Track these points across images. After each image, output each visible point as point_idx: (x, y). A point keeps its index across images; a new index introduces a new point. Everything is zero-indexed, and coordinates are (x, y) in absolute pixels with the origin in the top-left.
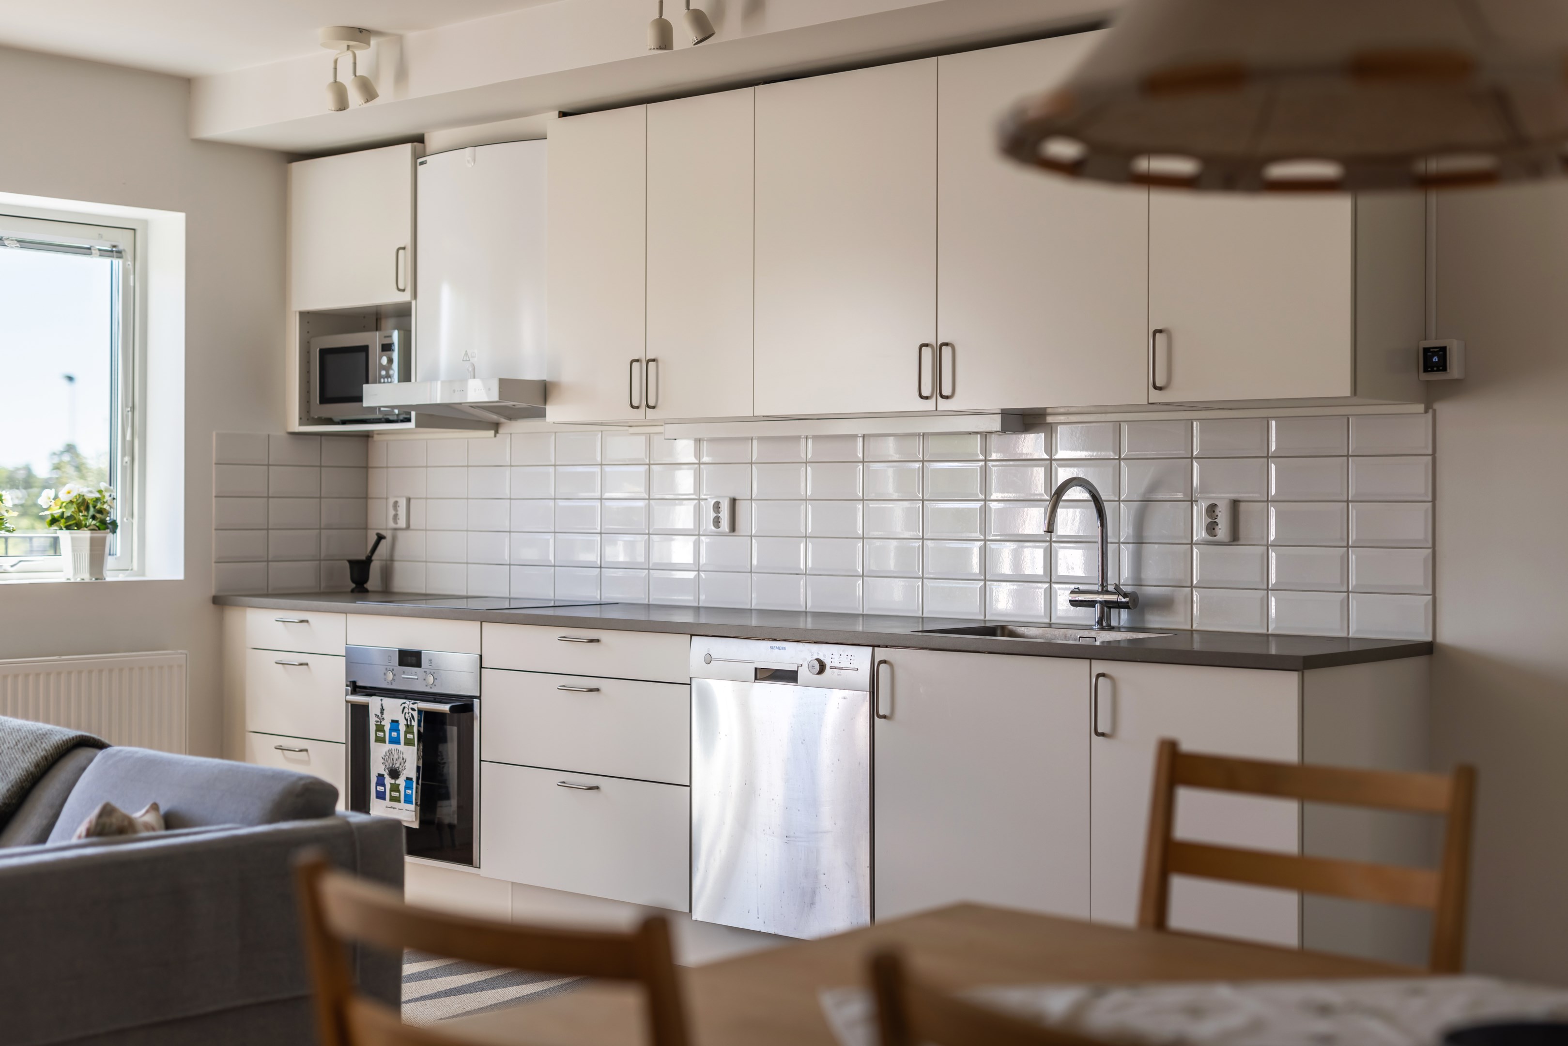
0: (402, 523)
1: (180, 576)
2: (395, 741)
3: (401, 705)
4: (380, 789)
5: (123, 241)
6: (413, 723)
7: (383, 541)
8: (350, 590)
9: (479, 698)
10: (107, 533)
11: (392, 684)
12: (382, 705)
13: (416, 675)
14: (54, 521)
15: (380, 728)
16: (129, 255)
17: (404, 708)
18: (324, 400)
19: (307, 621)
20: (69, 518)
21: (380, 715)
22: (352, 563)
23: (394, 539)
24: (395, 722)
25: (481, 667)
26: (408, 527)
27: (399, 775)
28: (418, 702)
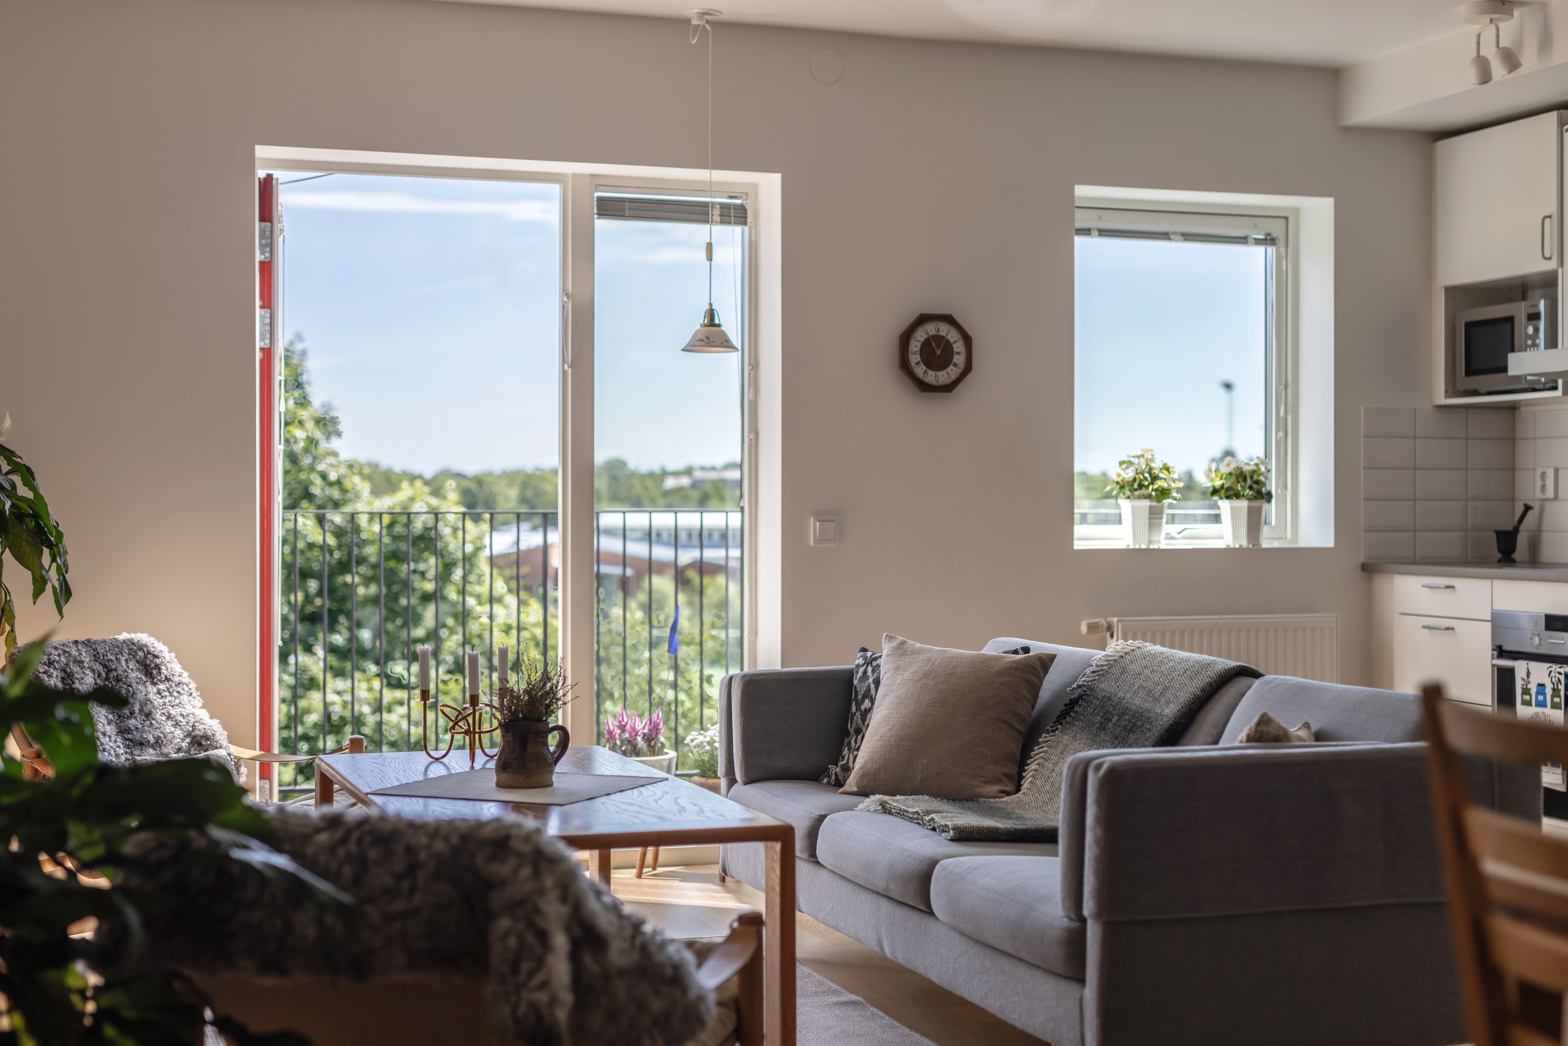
0: (1550, 493)
1: (1330, 543)
2: (1540, 704)
3: (1548, 669)
5: (1276, 228)
6: (1560, 687)
7: (1530, 513)
8: (1496, 560)
10: (1263, 503)
11: (1538, 648)
12: (1528, 668)
13: (1563, 640)
14: (1215, 491)
15: (1526, 691)
16: (1282, 243)
17: (1551, 672)
18: (1471, 371)
19: (1453, 587)
20: (1229, 489)
21: (1526, 678)
22: (1499, 534)
23: (1542, 510)
24: (1541, 686)
26: (1556, 497)
28: (1565, 666)
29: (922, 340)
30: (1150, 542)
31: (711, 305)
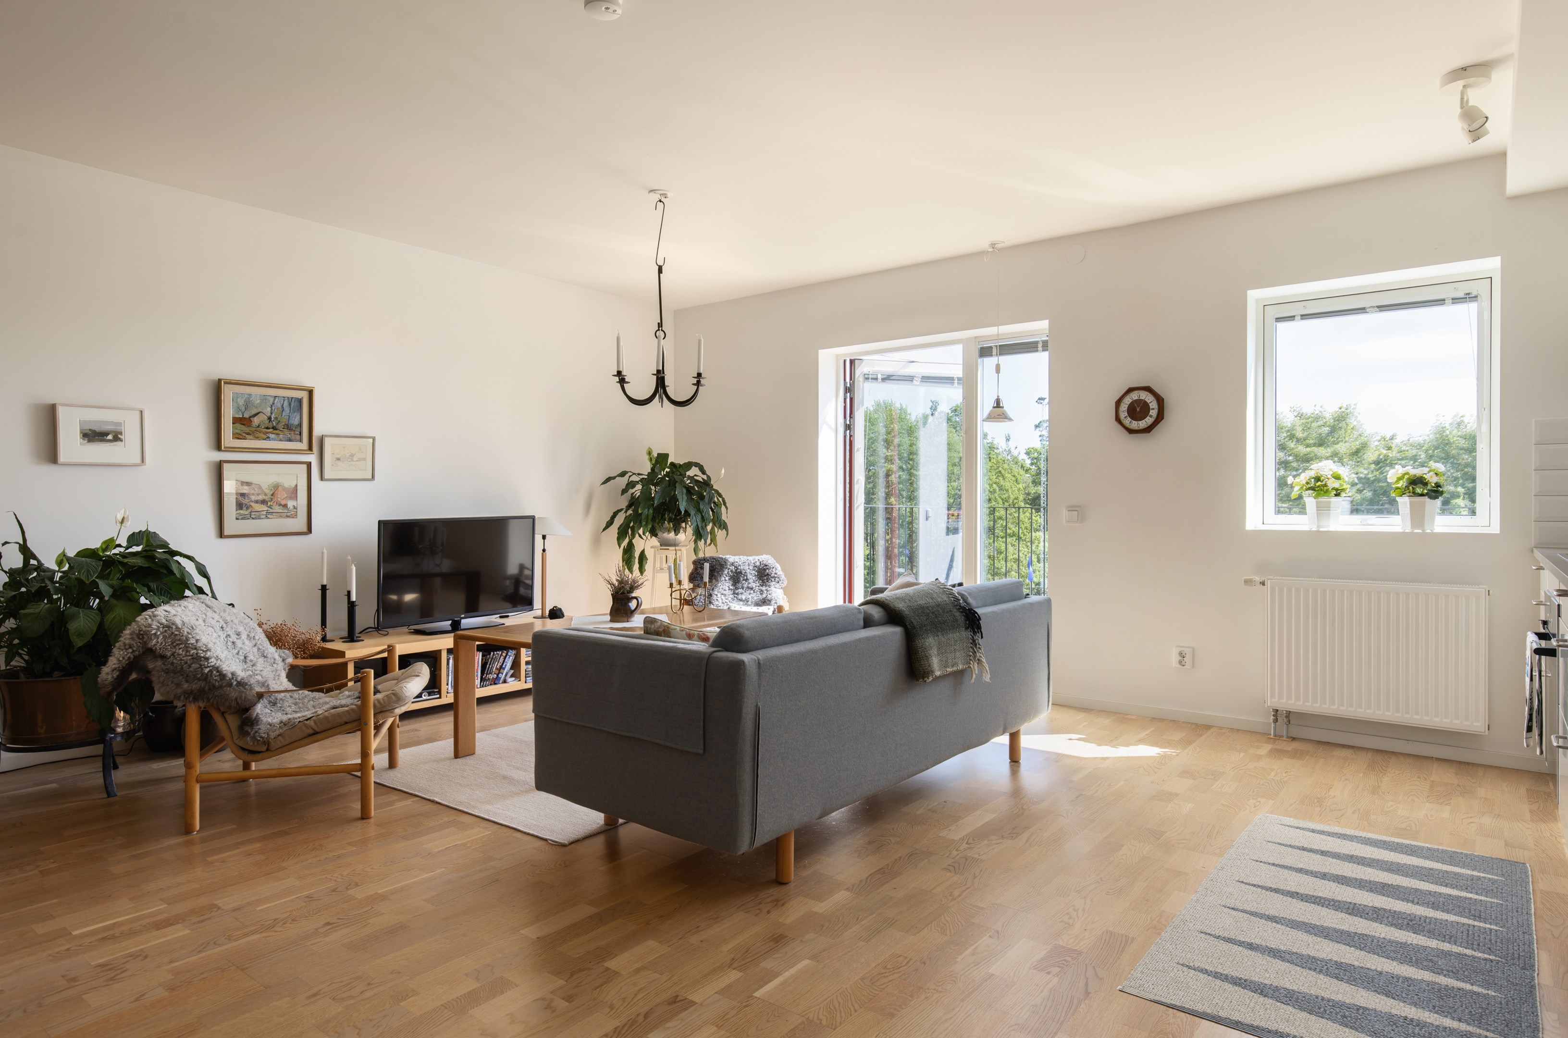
1: (1497, 530)
5: (1479, 288)
29: (1129, 403)
30: (1318, 526)
31: (998, 396)
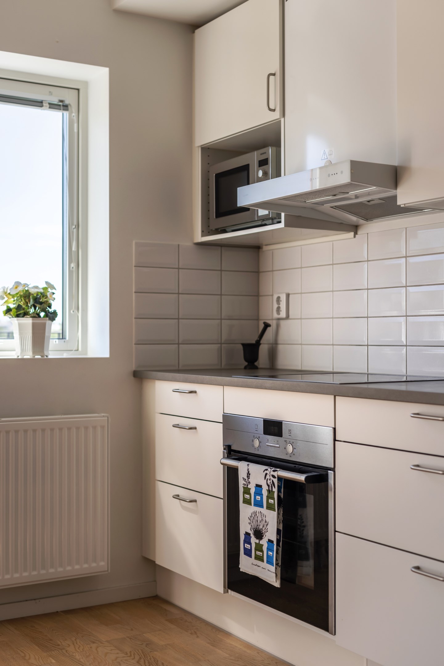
0: (283, 314)
1: (107, 354)
2: (259, 504)
3: (264, 471)
4: (248, 546)
5: (69, 98)
6: (274, 490)
7: (269, 329)
8: (243, 367)
9: (333, 470)
10: (47, 320)
11: (258, 450)
12: (248, 470)
13: (278, 444)
15: (247, 491)
16: (73, 109)
17: (266, 474)
18: (219, 214)
19: (195, 392)
20: (19, 309)
21: (246, 478)
22: (245, 346)
23: (278, 326)
24: (259, 486)
25: (335, 440)
26: (288, 317)
27: (263, 536)
28: (278, 469)
